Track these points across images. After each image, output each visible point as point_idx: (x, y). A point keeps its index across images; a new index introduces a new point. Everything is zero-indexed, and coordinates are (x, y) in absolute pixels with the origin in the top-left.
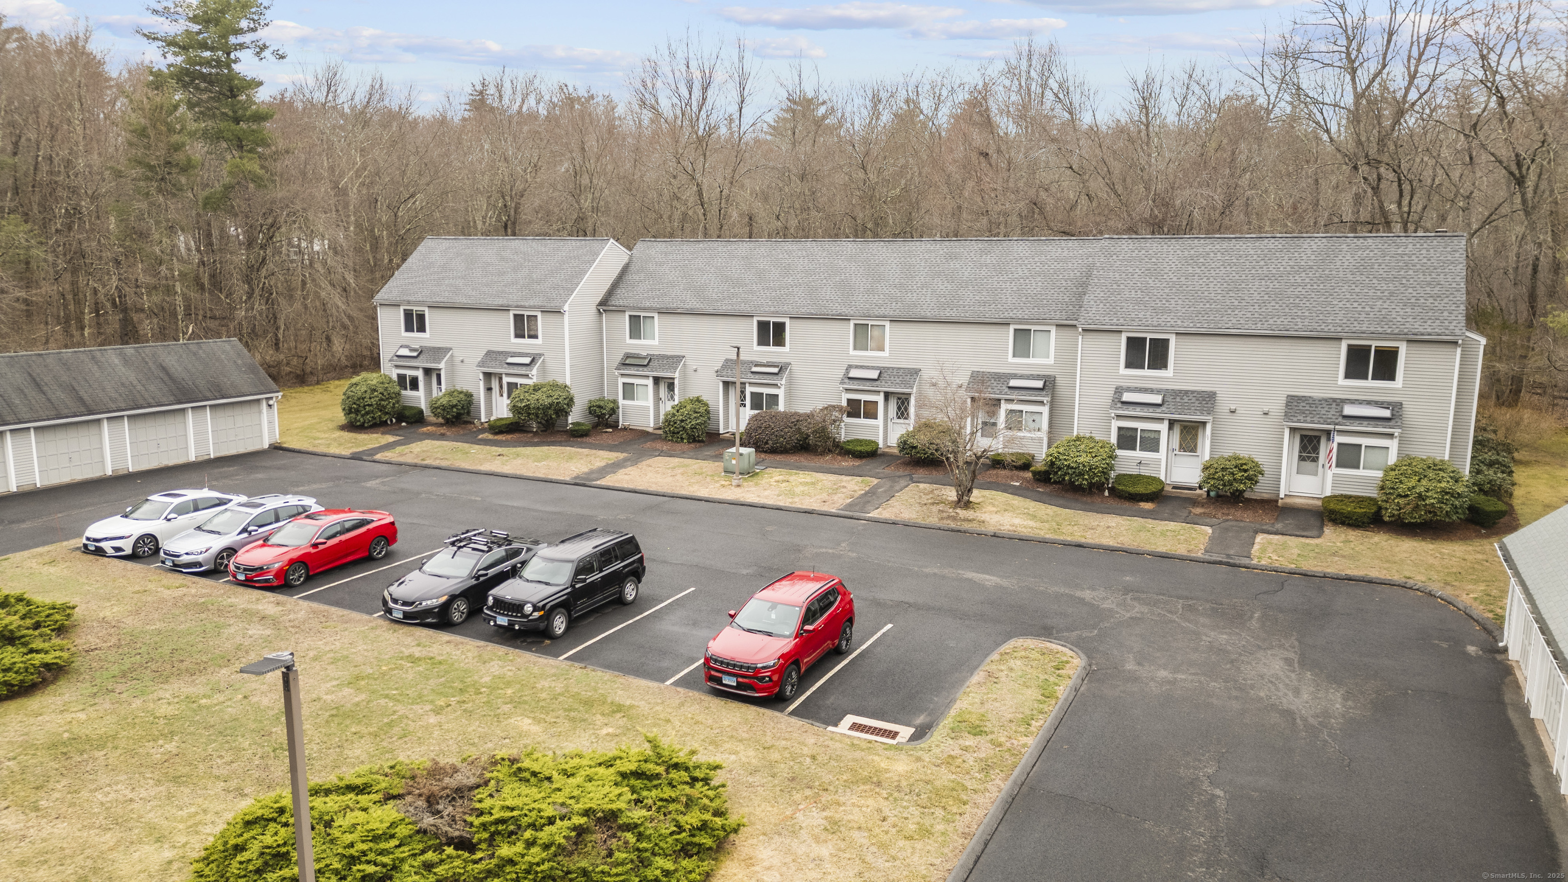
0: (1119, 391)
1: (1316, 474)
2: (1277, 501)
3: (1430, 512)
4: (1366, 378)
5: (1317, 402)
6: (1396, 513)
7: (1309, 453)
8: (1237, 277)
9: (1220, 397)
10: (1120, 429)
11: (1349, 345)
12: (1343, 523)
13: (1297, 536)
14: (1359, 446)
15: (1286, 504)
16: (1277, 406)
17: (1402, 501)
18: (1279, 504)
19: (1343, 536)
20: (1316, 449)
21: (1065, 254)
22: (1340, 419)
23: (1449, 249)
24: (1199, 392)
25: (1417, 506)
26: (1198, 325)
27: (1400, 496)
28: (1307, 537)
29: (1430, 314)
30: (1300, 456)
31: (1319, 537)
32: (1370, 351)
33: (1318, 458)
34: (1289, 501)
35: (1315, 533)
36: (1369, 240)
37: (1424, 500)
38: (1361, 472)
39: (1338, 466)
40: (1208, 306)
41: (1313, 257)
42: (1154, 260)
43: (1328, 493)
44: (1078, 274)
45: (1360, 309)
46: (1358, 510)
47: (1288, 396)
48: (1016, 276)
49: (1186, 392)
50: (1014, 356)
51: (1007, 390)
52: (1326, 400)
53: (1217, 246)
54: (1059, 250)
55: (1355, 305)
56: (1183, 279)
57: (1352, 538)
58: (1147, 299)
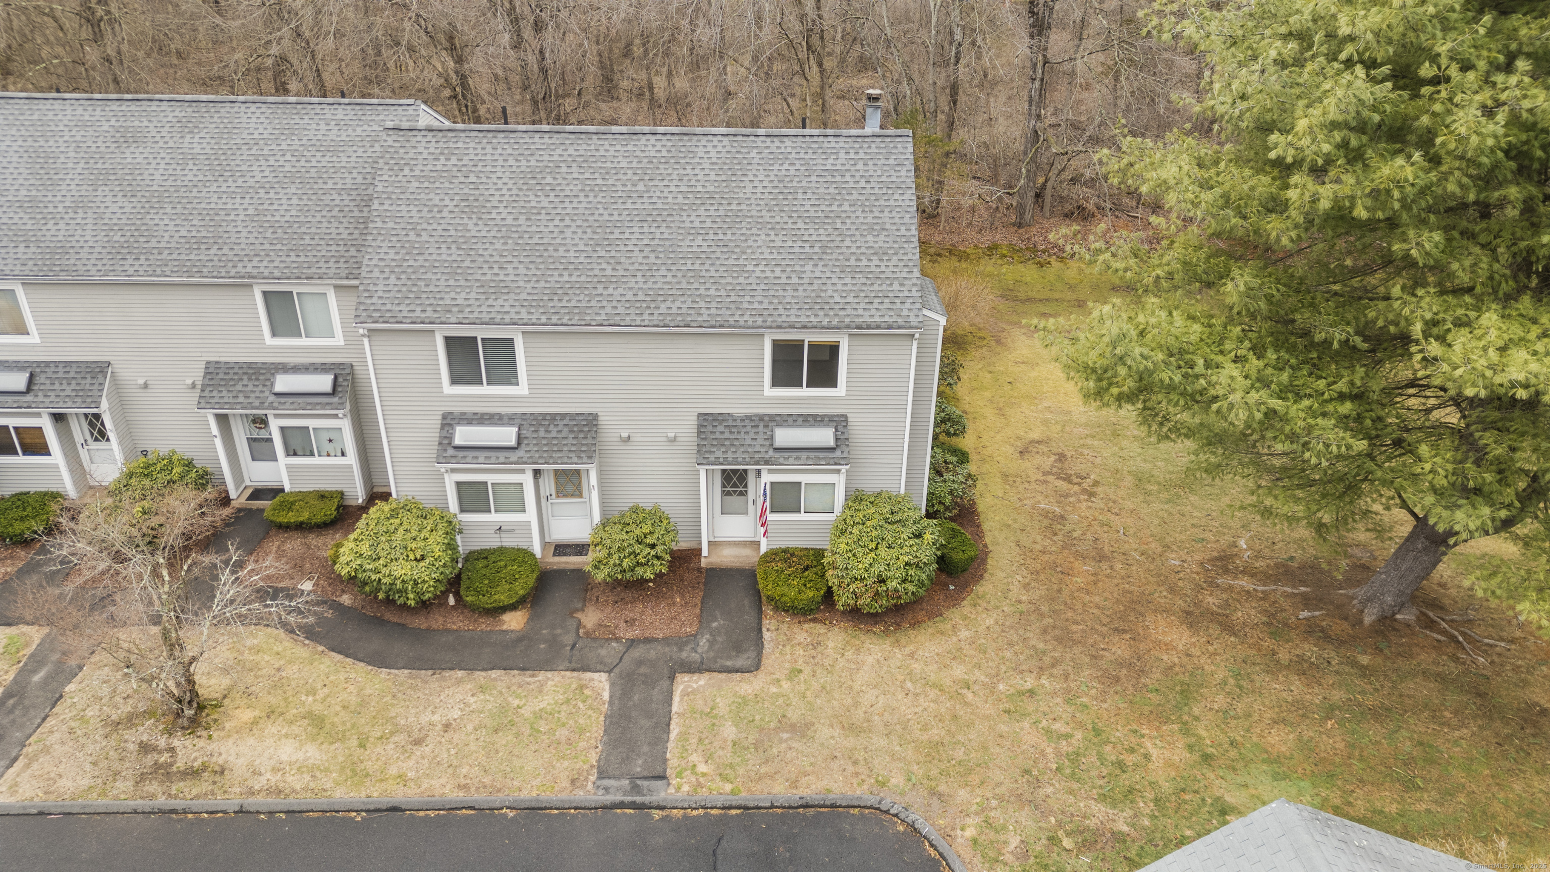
0: (449, 421)
1: (745, 513)
2: (700, 561)
4: (800, 385)
5: (739, 423)
7: (734, 487)
8: (606, 217)
9: (604, 420)
10: (459, 486)
11: (774, 341)
12: (786, 611)
13: (729, 671)
14: (798, 485)
15: (710, 565)
16: (687, 428)
18: (703, 564)
19: (789, 651)
21: (333, 135)
22: (771, 453)
23: (891, 162)
24: (571, 416)
25: (877, 593)
26: (555, 319)
28: (743, 672)
29: (876, 287)
30: (723, 492)
31: (758, 665)
32: (803, 345)
33: (746, 491)
34: (713, 557)
35: (750, 658)
36: (788, 143)
38: (802, 516)
39: (774, 510)
40: (566, 278)
41: (713, 177)
42: (473, 179)
44: (360, 180)
45: (784, 280)
47: (700, 415)
48: (251, 182)
49: (553, 417)
50: (274, 334)
51: (272, 398)
52: (750, 418)
53: (571, 151)
54: (323, 126)
55: (778, 270)
56: (522, 220)
57: (800, 657)
58: (467, 263)
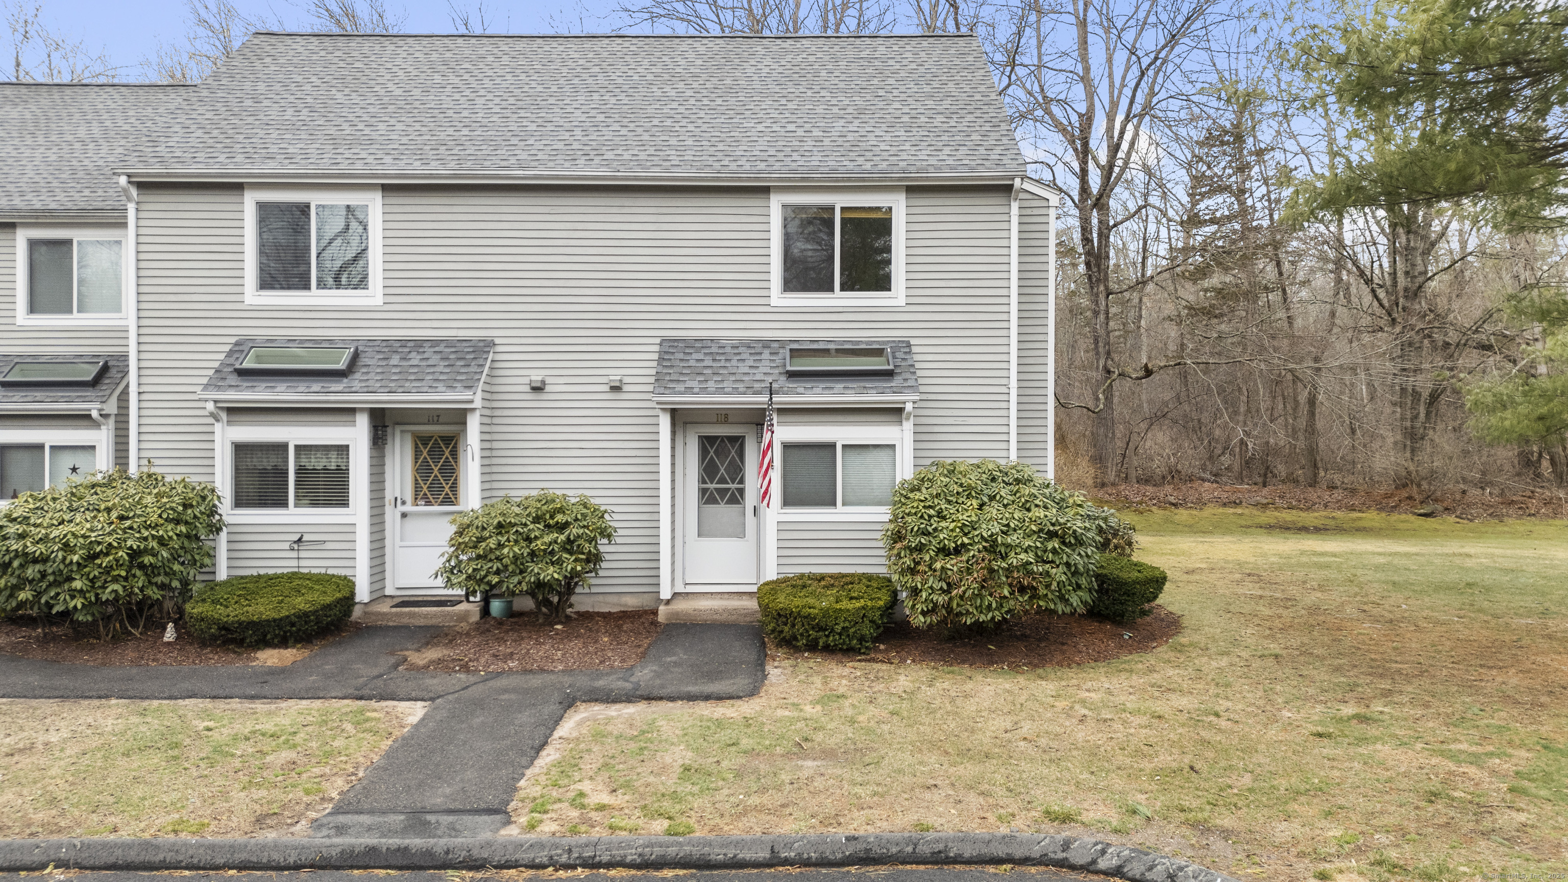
0: (241, 349)
1: (741, 534)
2: (655, 613)
3: (1022, 590)
4: (831, 289)
5: (728, 350)
6: (941, 599)
7: (722, 481)
9: (504, 351)
10: (241, 449)
11: (786, 208)
12: (813, 647)
13: (691, 698)
14: (831, 447)
15: (676, 614)
16: (640, 364)
17: (953, 564)
18: (661, 618)
19: (818, 680)
20: (737, 472)
22: (782, 382)
24: (449, 343)
25: (990, 576)
26: (435, 164)
27: (944, 551)
28: (720, 698)
30: (703, 492)
31: (753, 692)
32: (832, 217)
33: (741, 491)
34: (681, 606)
35: (741, 682)
37: (1004, 558)
38: (841, 513)
39: (789, 501)
40: (465, 132)
43: (771, 574)
46: (845, 604)
47: (664, 341)
49: (418, 344)
50: (33, 308)
52: (747, 343)
57: (843, 686)
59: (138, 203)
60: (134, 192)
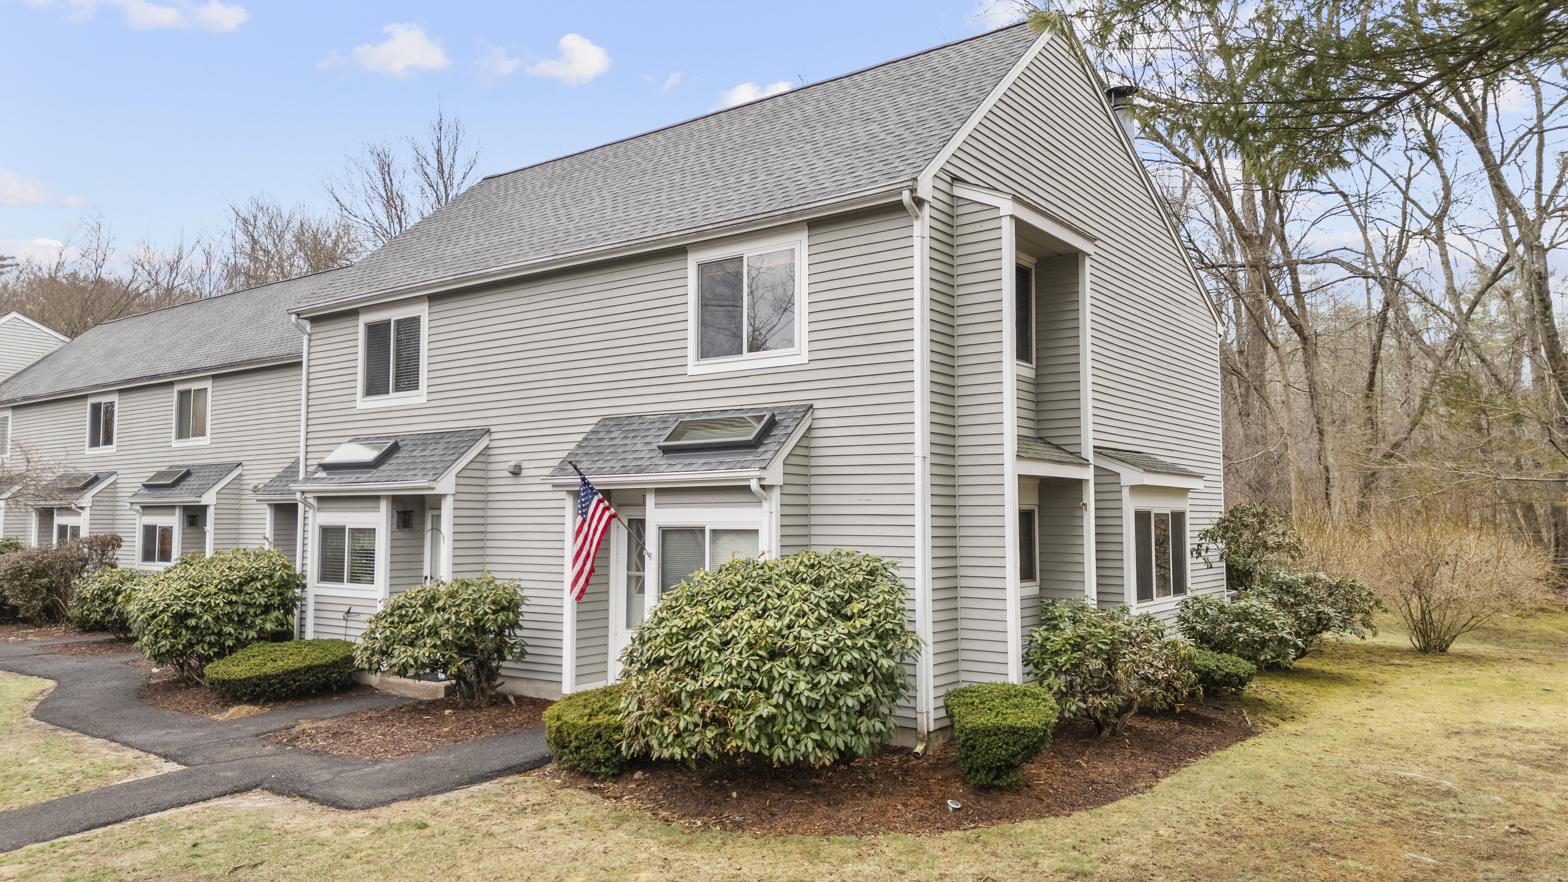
4: (737, 351)
5: (645, 426)
9: (496, 439)
10: (323, 531)
11: (701, 267)
14: (700, 532)
22: (657, 460)
24: (461, 433)
47: (602, 420)
49: (444, 435)
59: (310, 335)
60: (308, 326)
